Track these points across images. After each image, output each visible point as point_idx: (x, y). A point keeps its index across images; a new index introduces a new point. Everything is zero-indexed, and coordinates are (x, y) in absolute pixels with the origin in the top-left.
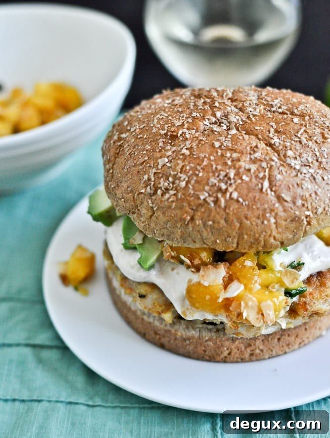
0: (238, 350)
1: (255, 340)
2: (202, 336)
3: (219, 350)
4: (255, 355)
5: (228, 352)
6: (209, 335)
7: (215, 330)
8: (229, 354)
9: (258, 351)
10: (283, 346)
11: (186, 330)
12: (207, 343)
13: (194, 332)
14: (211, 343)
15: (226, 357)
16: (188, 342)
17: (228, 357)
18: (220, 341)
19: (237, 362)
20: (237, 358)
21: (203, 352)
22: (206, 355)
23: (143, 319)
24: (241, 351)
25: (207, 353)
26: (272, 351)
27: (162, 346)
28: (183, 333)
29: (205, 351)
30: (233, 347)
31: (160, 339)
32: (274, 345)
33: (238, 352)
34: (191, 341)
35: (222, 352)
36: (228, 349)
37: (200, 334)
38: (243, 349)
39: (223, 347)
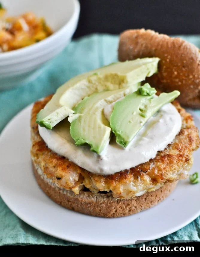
0: (121, 208)
1: (131, 201)
2: (98, 201)
3: (109, 209)
4: (132, 210)
5: (115, 210)
6: (103, 200)
7: (106, 197)
8: (116, 211)
9: (133, 208)
10: (148, 203)
11: (88, 198)
12: (101, 205)
13: (93, 199)
14: (104, 205)
15: (114, 214)
16: (89, 205)
17: (115, 213)
18: (110, 203)
19: (121, 217)
20: (121, 213)
21: (99, 211)
22: (101, 213)
23: (60, 193)
24: (123, 209)
25: (102, 212)
26: (142, 207)
27: (73, 209)
28: (86, 200)
29: (100, 210)
30: (118, 207)
31: (71, 204)
32: (143, 203)
33: (121, 210)
34: (91, 204)
35: (111, 211)
36: (115, 208)
37: (96, 199)
38: (124, 208)
39: (112, 207)
